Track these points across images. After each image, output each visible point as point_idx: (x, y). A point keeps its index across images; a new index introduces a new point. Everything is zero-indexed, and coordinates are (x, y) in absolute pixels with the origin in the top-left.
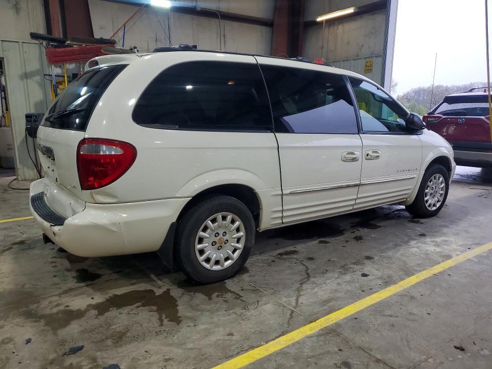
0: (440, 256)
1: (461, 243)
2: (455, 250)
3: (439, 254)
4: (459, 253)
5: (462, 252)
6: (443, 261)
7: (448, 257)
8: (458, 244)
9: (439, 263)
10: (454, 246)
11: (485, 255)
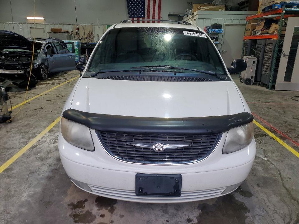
0: (54, 131)
1: (45, 144)
2: (48, 137)
3: (55, 132)
4: (45, 136)
5: (44, 137)
6: (52, 128)
7: (50, 131)
8: (47, 142)
9: (53, 127)
10: (49, 140)
11: (30, 140)
